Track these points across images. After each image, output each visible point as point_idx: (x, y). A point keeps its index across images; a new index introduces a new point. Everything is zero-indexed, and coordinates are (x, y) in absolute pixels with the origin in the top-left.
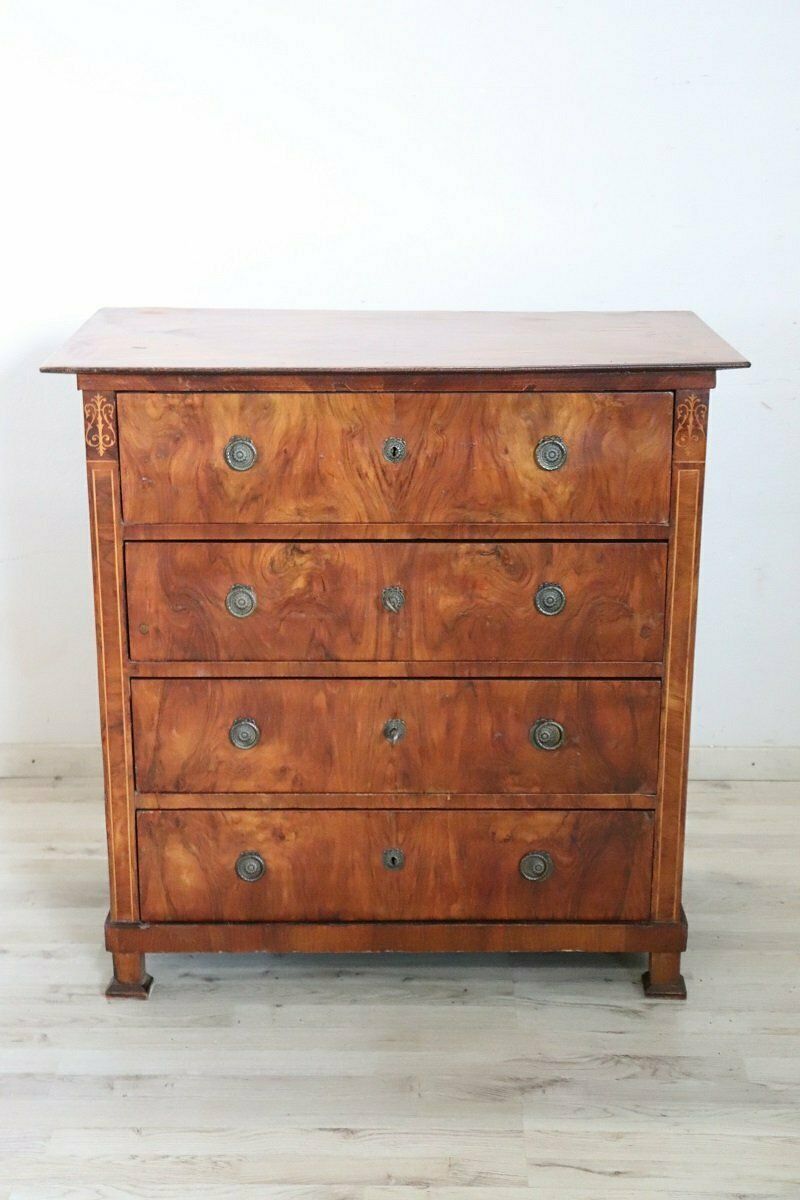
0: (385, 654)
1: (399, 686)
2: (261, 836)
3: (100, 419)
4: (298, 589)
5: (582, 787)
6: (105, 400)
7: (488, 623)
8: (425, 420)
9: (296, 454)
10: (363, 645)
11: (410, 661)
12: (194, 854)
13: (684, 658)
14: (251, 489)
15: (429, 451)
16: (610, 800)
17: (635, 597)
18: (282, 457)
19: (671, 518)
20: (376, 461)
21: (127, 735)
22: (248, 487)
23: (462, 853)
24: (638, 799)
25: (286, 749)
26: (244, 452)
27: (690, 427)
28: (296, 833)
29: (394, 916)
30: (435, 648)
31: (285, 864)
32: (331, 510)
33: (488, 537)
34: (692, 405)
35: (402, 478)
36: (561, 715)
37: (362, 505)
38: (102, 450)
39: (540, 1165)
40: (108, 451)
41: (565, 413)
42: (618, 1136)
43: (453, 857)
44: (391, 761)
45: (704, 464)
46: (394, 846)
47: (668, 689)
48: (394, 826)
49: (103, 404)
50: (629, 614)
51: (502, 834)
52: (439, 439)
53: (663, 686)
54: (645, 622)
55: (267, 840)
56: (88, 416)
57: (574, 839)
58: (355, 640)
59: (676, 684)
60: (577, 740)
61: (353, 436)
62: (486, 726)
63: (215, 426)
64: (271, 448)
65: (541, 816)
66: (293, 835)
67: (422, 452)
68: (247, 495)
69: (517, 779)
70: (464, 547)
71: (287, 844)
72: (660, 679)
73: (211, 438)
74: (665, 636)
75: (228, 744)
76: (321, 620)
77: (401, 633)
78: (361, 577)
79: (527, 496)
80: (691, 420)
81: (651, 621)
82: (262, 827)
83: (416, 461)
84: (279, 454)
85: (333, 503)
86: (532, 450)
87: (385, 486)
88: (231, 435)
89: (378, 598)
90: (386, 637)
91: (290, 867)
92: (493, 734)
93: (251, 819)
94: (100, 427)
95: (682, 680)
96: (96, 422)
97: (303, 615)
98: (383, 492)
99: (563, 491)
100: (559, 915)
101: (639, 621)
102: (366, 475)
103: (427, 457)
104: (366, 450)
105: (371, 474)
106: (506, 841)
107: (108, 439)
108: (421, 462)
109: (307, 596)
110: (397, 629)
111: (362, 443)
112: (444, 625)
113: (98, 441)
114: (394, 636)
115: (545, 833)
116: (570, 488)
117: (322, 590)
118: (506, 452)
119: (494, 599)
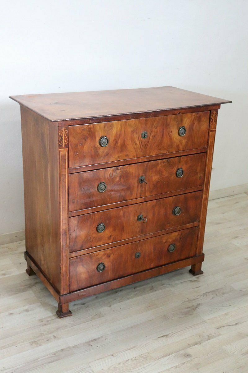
0: (139, 196)
1: (142, 205)
2: (104, 258)
3: (63, 135)
4: (117, 181)
5: (184, 223)
6: (65, 129)
7: (165, 182)
8: (152, 125)
9: (119, 140)
10: (133, 194)
11: (145, 197)
12: (85, 268)
13: (208, 183)
14: (106, 152)
15: (153, 134)
16: (189, 225)
17: (199, 168)
18: (115, 141)
19: (207, 145)
20: (140, 139)
21: (67, 236)
22: (105, 152)
23: (154, 249)
24: (196, 224)
25: (111, 230)
26: (104, 140)
27: (214, 120)
28: (113, 254)
29: (137, 272)
30: (151, 192)
31: (110, 264)
32: (127, 155)
33: (166, 157)
34: (214, 114)
35: (146, 143)
36: (180, 205)
37: (135, 153)
38: (63, 145)
39: (218, 328)
40: (65, 146)
41: (186, 119)
42: (226, 314)
43: (152, 250)
44: (139, 227)
45: (215, 130)
46: (138, 251)
48: (138, 246)
49: (65, 130)
50: (197, 174)
51: (164, 241)
52: (155, 130)
53: (203, 192)
54: (200, 175)
55: (105, 258)
56: (60, 134)
57: (180, 238)
58: (131, 194)
59: (206, 190)
60: (183, 211)
61: (134, 132)
62: (162, 212)
63: (97, 133)
64: (112, 139)
65: (173, 234)
66: (112, 255)
67: (151, 134)
68: (105, 154)
69: (169, 225)
70: (160, 161)
71: (111, 258)
72: (202, 190)
73: (95, 138)
74: (204, 178)
75: (96, 232)
76: (123, 189)
77: (143, 189)
78: (134, 174)
79: (176, 144)
80: (214, 118)
81: (202, 174)
82: (104, 255)
83: (149, 138)
84: (114, 140)
85: (128, 153)
86: (178, 131)
87: (141, 146)
88: (101, 136)
89: (138, 180)
90: (139, 191)
91: (111, 265)
92: (164, 213)
93: (101, 253)
94: (63, 138)
95: (207, 190)
96: (62, 136)
97: (118, 189)
98: (141, 148)
99: (184, 142)
100: (176, 260)
101: (199, 175)
102: (137, 143)
103: (153, 136)
104: (137, 136)
105: (138, 143)
106: (165, 242)
107: (66, 142)
108: (151, 138)
109: (120, 182)
110: (142, 188)
111: (136, 134)
112: (154, 185)
113: (62, 143)
114: (141, 190)
115: (174, 238)
116: (186, 140)
117: (123, 180)
118: (172, 132)
119: (167, 175)
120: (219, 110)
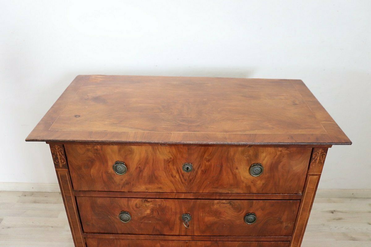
0: (183, 234)
1: (188, 243)
3: (58, 154)
4: (148, 213)
6: (59, 147)
7: (224, 225)
8: (202, 157)
9: (144, 169)
10: (174, 231)
11: (193, 236)
14: (126, 180)
15: (203, 168)
17: (284, 217)
18: (138, 169)
19: (303, 192)
20: (180, 172)
22: (124, 180)
26: (121, 167)
27: (317, 161)
30: (203, 232)
32: (160, 188)
33: (227, 198)
34: (320, 153)
35: (191, 178)
37: (173, 187)
38: (61, 165)
40: (63, 166)
41: (264, 155)
45: (321, 174)
47: (292, 244)
49: (58, 149)
50: (282, 223)
52: (207, 164)
53: (290, 243)
54: (286, 225)
56: (53, 153)
58: (171, 229)
59: (296, 243)
61: (169, 162)
63: (108, 157)
64: (133, 166)
67: (200, 168)
68: (124, 182)
70: (216, 201)
72: (289, 241)
73: (107, 162)
74: (294, 229)
76: (157, 223)
78: (173, 210)
79: (244, 185)
80: (318, 159)
81: (289, 224)
83: (197, 172)
84: (136, 168)
85: (161, 186)
86: (248, 168)
87: (183, 180)
88: (115, 161)
89: (180, 217)
94: (59, 157)
95: (298, 242)
96: (57, 155)
97: (150, 222)
98: (182, 182)
99: (260, 183)
101: (285, 224)
102: (175, 176)
103: (202, 170)
104: (175, 168)
105: (177, 177)
107: (63, 161)
108: (199, 172)
109: (152, 216)
111: (173, 165)
112: (207, 226)
113: (59, 162)
116: (263, 182)
117: (157, 214)
118: (237, 169)
119: (228, 218)
120: (329, 149)
